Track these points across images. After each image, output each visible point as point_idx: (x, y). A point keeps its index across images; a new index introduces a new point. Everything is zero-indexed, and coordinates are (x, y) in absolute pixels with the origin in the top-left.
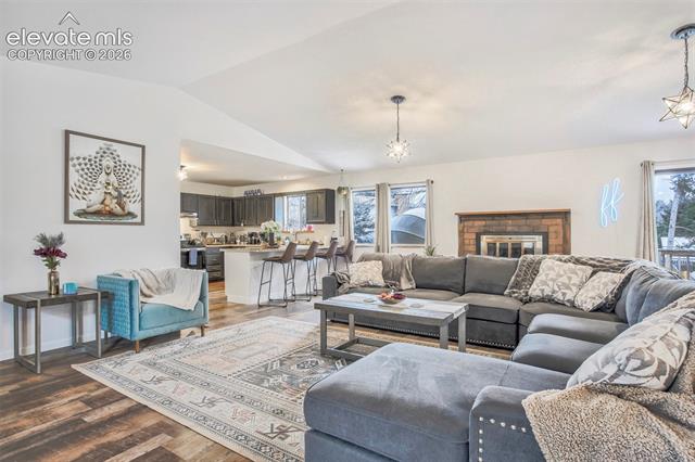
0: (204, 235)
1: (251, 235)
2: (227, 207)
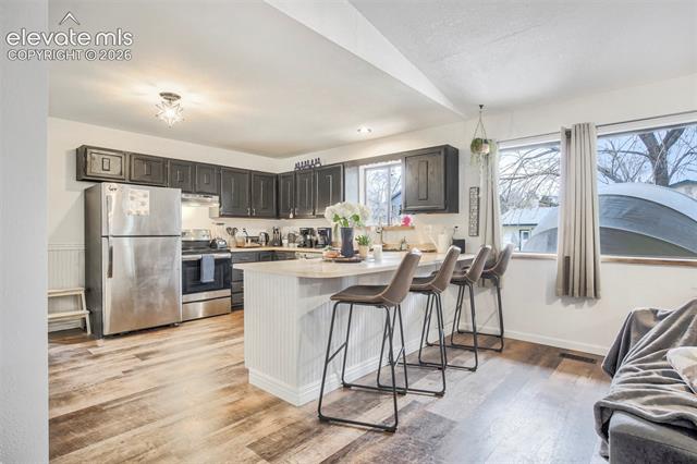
0: (232, 231)
1: (305, 232)
2: (267, 188)
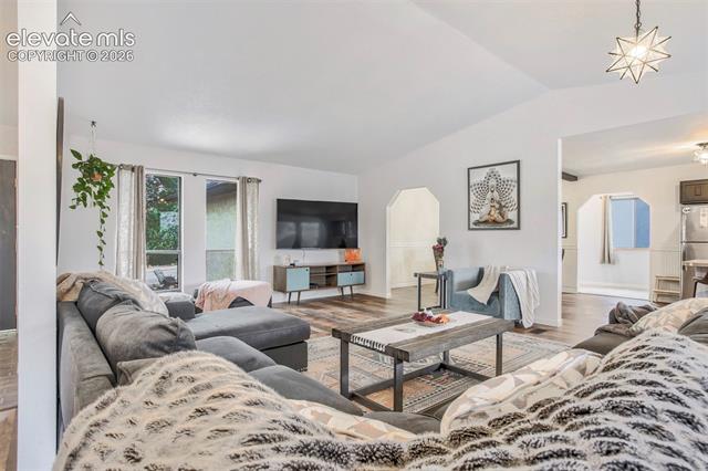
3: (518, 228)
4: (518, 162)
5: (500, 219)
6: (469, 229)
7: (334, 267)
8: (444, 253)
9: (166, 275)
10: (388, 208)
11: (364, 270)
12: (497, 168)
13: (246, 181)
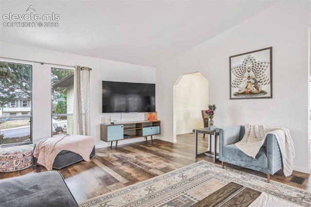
3: (271, 97)
4: (271, 48)
5: (255, 90)
6: (231, 99)
7: (141, 124)
8: (214, 115)
9: (58, 126)
10: (174, 87)
11: (159, 125)
12: (252, 54)
13: (80, 69)
